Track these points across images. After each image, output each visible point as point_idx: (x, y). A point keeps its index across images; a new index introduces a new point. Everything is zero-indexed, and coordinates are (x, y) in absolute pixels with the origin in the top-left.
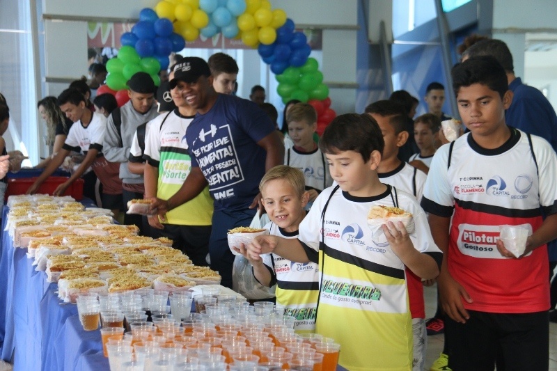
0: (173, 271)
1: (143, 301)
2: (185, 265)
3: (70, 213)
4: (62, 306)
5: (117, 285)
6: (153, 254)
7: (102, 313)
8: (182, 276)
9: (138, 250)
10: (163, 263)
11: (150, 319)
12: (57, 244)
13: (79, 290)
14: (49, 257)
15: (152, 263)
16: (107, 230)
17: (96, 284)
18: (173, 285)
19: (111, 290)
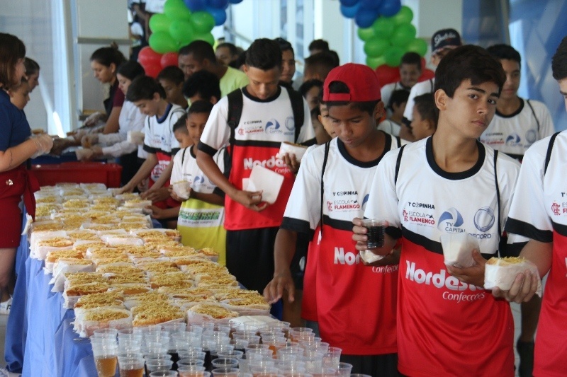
0: (213, 297)
1: (171, 340)
2: (229, 287)
3: (101, 213)
4: (76, 343)
5: (143, 317)
6: (192, 272)
7: (119, 358)
8: (223, 303)
9: (175, 266)
10: (202, 285)
11: (175, 367)
12: (80, 256)
13: (97, 323)
14: (67, 275)
15: (190, 284)
16: (143, 236)
17: (118, 315)
18: (210, 317)
19: (136, 322)
